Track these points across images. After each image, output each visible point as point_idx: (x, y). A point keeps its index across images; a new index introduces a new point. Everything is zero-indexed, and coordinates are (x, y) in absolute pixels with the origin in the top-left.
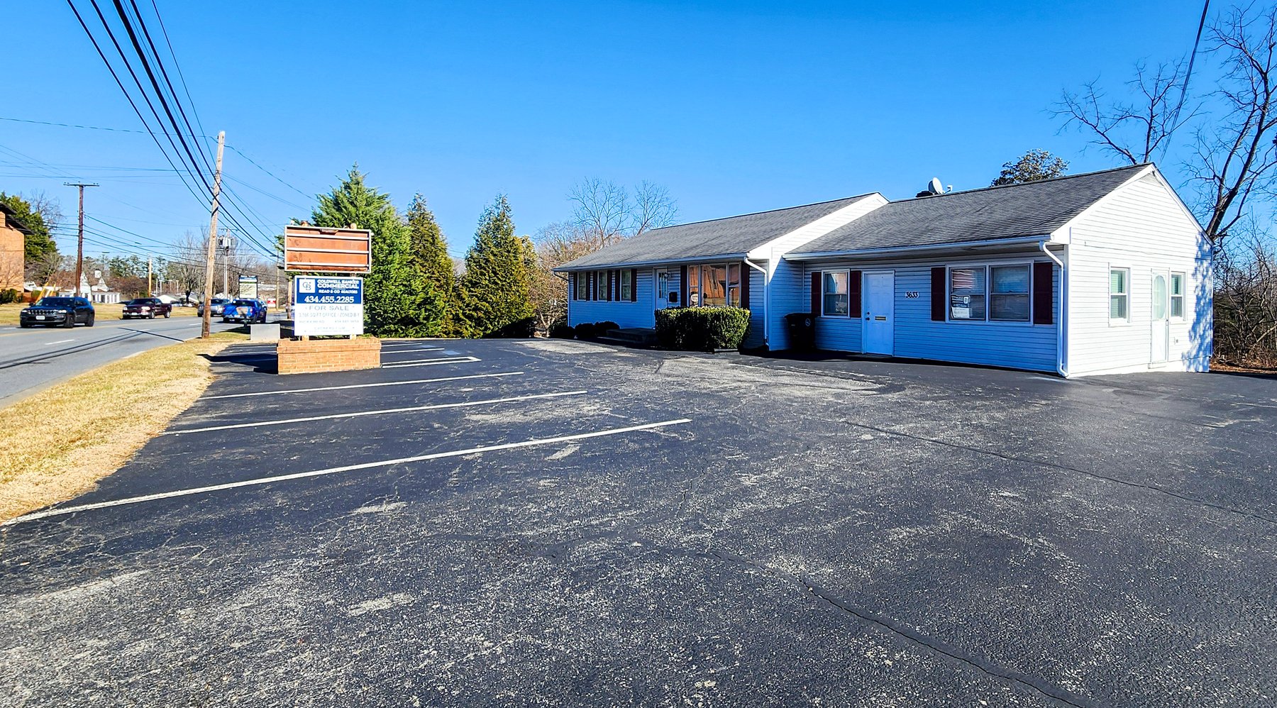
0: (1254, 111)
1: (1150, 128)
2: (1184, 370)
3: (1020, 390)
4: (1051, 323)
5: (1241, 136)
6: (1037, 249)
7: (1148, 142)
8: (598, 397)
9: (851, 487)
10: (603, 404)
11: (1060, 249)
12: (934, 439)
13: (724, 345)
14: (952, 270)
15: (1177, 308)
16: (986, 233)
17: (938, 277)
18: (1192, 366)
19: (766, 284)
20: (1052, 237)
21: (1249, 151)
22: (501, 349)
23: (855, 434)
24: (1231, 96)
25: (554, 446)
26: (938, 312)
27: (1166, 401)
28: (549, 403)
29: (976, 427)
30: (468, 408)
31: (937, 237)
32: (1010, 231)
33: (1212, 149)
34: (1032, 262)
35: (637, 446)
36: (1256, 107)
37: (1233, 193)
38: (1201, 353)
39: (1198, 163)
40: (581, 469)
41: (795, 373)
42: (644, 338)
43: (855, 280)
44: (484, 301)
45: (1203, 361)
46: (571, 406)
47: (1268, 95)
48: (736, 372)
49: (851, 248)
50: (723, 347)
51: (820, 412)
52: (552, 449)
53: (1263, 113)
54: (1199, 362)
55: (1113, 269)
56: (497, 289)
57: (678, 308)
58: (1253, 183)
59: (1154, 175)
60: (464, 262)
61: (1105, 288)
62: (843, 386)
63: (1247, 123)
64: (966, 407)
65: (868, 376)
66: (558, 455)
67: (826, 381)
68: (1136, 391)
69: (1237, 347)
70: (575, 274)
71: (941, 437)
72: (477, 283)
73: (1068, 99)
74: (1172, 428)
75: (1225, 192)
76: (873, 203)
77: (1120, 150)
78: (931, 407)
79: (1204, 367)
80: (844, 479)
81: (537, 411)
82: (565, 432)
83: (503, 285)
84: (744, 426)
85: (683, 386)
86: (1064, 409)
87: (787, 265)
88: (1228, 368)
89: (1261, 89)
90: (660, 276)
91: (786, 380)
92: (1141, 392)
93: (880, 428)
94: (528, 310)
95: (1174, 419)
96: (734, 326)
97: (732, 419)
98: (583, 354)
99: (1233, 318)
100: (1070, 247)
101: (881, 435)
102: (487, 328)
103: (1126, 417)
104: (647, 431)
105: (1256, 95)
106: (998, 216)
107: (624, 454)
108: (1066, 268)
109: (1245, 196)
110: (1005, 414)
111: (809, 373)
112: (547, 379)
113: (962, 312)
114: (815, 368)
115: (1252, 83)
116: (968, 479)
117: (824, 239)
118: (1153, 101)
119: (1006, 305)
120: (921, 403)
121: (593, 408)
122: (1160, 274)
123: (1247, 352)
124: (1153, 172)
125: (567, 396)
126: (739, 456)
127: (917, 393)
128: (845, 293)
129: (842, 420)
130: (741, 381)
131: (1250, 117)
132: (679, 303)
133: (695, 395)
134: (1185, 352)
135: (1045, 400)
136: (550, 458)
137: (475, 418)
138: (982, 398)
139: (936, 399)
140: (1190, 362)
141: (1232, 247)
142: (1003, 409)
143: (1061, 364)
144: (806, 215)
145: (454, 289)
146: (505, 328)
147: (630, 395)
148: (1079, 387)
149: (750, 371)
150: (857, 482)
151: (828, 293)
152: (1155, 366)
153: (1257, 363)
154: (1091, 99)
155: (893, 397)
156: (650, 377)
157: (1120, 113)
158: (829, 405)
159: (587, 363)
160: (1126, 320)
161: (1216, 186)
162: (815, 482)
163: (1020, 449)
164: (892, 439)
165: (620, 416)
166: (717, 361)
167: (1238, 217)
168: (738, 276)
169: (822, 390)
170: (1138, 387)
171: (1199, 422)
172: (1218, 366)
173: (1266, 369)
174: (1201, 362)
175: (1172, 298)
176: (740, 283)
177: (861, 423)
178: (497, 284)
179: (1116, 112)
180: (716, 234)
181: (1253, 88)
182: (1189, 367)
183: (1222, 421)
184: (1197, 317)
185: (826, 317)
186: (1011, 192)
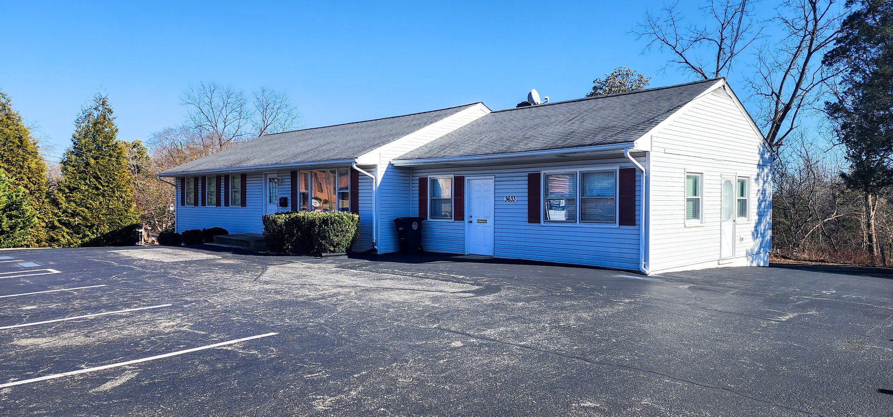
0: (805, 36)
1: (720, 49)
2: (749, 265)
3: (607, 289)
4: (634, 224)
5: (794, 58)
6: (622, 156)
7: (718, 62)
8: (183, 311)
9: (431, 406)
10: (184, 319)
11: (643, 155)
12: (522, 343)
13: (332, 249)
14: (547, 177)
15: (743, 210)
16: (576, 141)
17: (534, 182)
18: (754, 262)
19: (374, 189)
20: (635, 145)
21: (801, 71)
22: (91, 258)
23: (446, 341)
24: (787, 22)
25: (105, 374)
26: (534, 215)
27: (734, 296)
28: (122, 320)
29: (563, 329)
30: (21, 331)
31: (533, 145)
32: (598, 139)
33: (771, 69)
34: (617, 168)
35: (207, 368)
36: (807, 33)
37: (787, 108)
38: (762, 250)
39: (759, 81)
40: (129, 402)
41: (399, 276)
42: (252, 244)
43: (459, 186)
44: (82, 206)
45: (764, 257)
46: (146, 322)
47: (816, 22)
48: (340, 277)
49: (453, 154)
50: (331, 251)
51: (415, 318)
52: (103, 378)
53: (812, 37)
54: (760, 257)
55: (689, 174)
56: (98, 195)
57: (287, 213)
58: (804, 100)
59: (725, 89)
60: (59, 166)
61: (680, 193)
62: (442, 288)
63: (799, 47)
64: (556, 308)
65: (467, 278)
66: (108, 386)
67: (427, 283)
68: (709, 287)
69: (789, 242)
70: (182, 179)
71: (529, 341)
72: (75, 189)
73: (651, 22)
74: (740, 323)
75: (781, 107)
76: (476, 113)
77: (695, 69)
78: (523, 308)
79: (764, 262)
80: (426, 395)
81: (104, 331)
82: (128, 356)
83: (105, 191)
84: (333, 337)
85: (280, 294)
86: (646, 307)
87: (395, 170)
88: (783, 261)
89: (811, 17)
90: (270, 182)
91: (387, 284)
92: (713, 288)
93: (472, 333)
94: (133, 216)
95: (742, 314)
96: (342, 231)
97: (322, 329)
98: (182, 262)
99: (786, 217)
100: (652, 154)
101: (472, 340)
102: (85, 236)
103: (700, 313)
104: (225, 348)
105: (807, 22)
106: (588, 125)
107: (189, 380)
108: (648, 173)
109: (797, 111)
110: (591, 314)
111: (412, 276)
112: (131, 292)
113: (557, 215)
114: (419, 270)
115: (804, 11)
116: (552, 388)
117: (429, 146)
118: (723, 25)
119: (594, 209)
120: (514, 305)
121: (172, 323)
122: (728, 179)
123: (798, 246)
124: (724, 86)
125: (146, 311)
126: (321, 373)
127: (511, 293)
128: (450, 197)
129: (435, 326)
130: (342, 287)
131: (802, 42)
132: (289, 209)
133: (290, 303)
134: (749, 248)
135: (628, 298)
136: (97, 389)
137: (24, 342)
138: (570, 298)
139: (528, 300)
140: (753, 258)
141: (786, 155)
142: (590, 309)
143: (643, 263)
144: (414, 122)
145: (48, 195)
146: (105, 236)
147: (219, 306)
148: (658, 284)
149: (355, 275)
150: (439, 398)
151: (434, 198)
152: (724, 262)
153: (806, 256)
154: (671, 22)
155: (488, 299)
156: (247, 286)
157: (695, 35)
158: (426, 309)
159: (183, 272)
160: (700, 221)
161: (773, 101)
162: (394, 401)
163: (603, 352)
164: (481, 345)
165: (199, 332)
166: (322, 265)
167: (791, 129)
168: (346, 181)
169: (422, 294)
170: (710, 283)
171: (763, 316)
172: (775, 259)
173: (813, 261)
174: (762, 258)
175: (739, 200)
176: (349, 188)
177: (453, 329)
178: (97, 189)
179: (691, 34)
180: (327, 140)
181: (805, 15)
182: (752, 262)
183: (783, 315)
184: (759, 217)
185: (432, 220)
186: (600, 103)
